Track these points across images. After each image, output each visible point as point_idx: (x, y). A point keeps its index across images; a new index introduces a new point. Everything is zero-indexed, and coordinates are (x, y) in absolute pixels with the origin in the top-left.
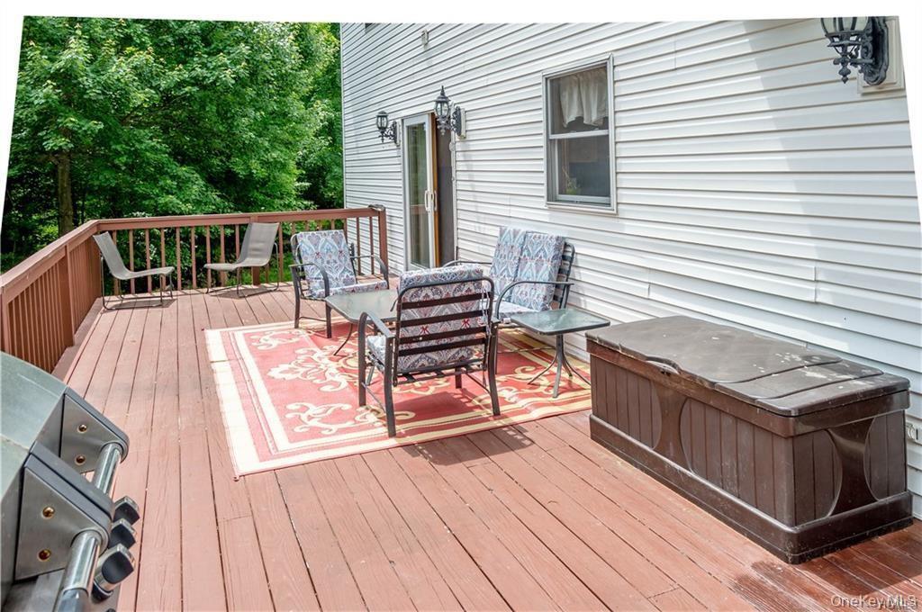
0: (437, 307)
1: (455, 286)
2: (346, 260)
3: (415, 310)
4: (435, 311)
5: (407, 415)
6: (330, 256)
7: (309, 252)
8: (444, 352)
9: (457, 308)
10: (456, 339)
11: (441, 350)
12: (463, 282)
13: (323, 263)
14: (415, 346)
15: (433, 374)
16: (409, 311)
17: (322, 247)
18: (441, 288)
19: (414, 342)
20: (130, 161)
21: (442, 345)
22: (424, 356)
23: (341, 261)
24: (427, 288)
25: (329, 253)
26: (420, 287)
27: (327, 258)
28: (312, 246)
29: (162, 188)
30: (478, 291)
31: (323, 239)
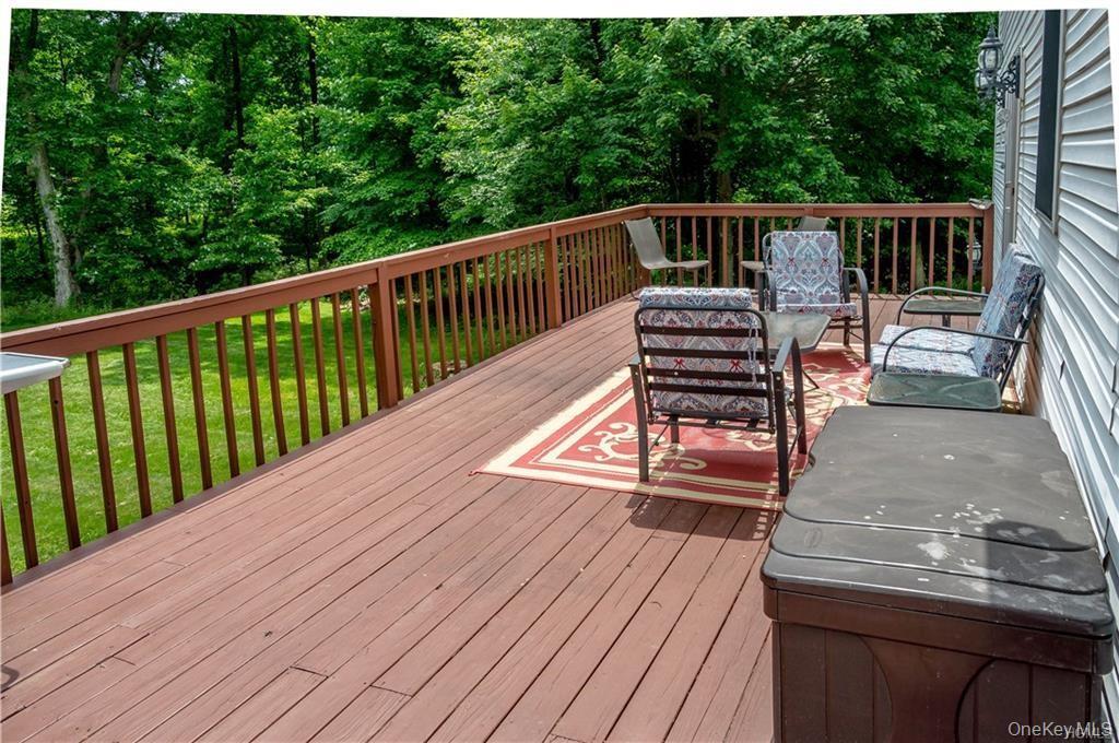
0: (689, 338)
1: (709, 314)
2: (830, 272)
3: (661, 337)
4: (689, 343)
5: (697, 465)
6: (809, 265)
7: (779, 256)
8: (714, 397)
9: (720, 344)
10: (726, 384)
11: (711, 393)
12: (720, 310)
13: (796, 272)
14: (670, 381)
15: (704, 421)
16: (654, 336)
17: (800, 252)
18: (690, 313)
19: (669, 376)
20: (750, 140)
21: (707, 387)
22: (686, 396)
23: (822, 272)
24: (671, 312)
25: (808, 260)
26: (662, 309)
27: (804, 266)
28: (786, 250)
29: (785, 174)
30: (745, 325)
31: (803, 242)
